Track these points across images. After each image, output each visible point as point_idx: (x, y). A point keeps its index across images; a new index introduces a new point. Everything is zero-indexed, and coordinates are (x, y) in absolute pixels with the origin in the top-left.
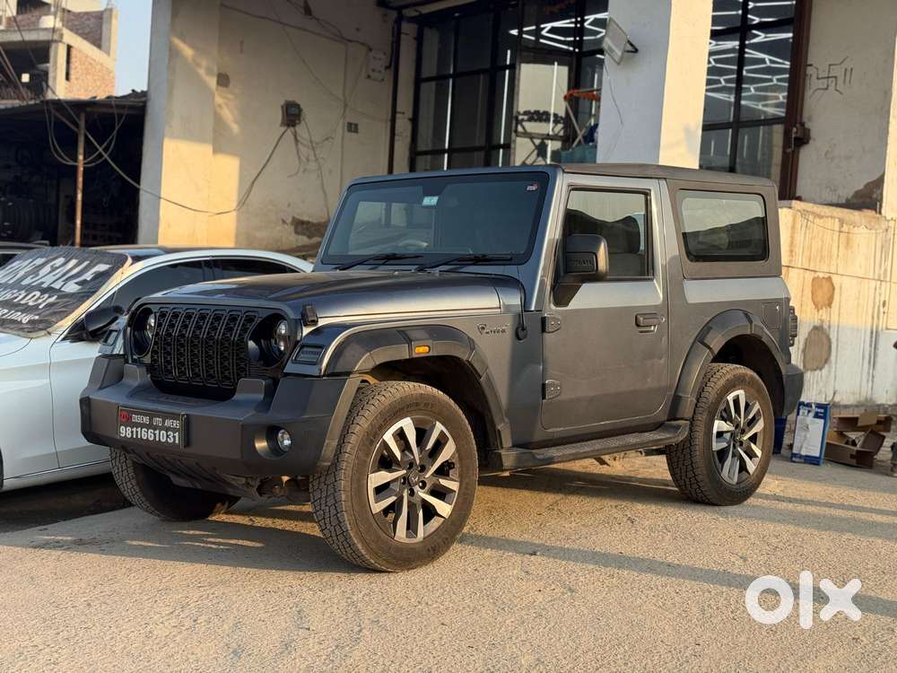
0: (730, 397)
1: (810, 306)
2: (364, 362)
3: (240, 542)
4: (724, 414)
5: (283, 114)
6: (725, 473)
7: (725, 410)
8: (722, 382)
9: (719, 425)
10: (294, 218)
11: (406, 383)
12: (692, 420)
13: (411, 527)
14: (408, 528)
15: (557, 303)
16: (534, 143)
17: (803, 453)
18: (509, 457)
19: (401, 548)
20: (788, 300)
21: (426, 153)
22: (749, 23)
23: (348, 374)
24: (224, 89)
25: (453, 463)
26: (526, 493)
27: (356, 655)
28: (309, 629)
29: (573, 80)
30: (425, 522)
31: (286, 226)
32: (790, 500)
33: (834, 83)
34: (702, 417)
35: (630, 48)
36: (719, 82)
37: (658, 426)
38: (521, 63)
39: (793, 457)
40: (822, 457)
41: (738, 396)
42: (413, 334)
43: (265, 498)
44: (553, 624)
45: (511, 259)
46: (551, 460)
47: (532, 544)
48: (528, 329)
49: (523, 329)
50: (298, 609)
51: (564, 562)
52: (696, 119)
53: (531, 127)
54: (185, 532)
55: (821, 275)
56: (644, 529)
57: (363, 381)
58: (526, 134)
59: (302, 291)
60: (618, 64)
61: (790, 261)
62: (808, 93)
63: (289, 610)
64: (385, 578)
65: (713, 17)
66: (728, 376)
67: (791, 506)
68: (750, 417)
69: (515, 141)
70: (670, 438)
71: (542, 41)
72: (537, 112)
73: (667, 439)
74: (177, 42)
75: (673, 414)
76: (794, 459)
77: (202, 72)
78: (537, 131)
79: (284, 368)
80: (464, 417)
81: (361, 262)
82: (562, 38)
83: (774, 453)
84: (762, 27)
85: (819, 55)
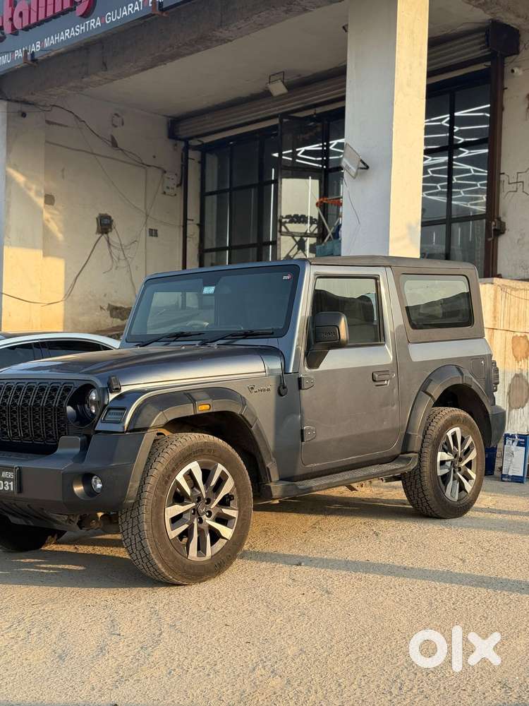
0: (449, 434)
1: (511, 359)
2: (158, 419)
3: (67, 567)
4: (446, 447)
5: (98, 225)
6: (448, 493)
7: (446, 443)
8: (442, 422)
9: (442, 456)
10: (109, 305)
11: (193, 434)
12: (420, 453)
13: (201, 548)
14: (199, 549)
15: (310, 367)
16: (295, 240)
17: (510, 474)
18: (277, 489)
19: (194, 565)
20: (491, 356)
21: (211, 250)
22: (455, 143)
23: (146, 429)
24: (51, 206)
25: (232, 496)
26: (295, 516)
27: (157, 654)
28: (120, 635)
29: (323, 192)
30: (212, 544)
31: (103, 311)
32: (500, 512)
33: (522, 187)
34: (428, 450)
35: (363, 166)
36: (436, 188)
37: (394, 459)
38: (281, 178)
39: (503, 478)
40: (526, 476)
41: (455, 433)
42: (196, 396)
43: (83, 531)
44: (313, 620)
45: (273, 333)
46: (310, 489)
47: (298, 556)
48: (287, 388)
49: (284, 388)
50: (112, 619)
51: (323, 570)
52: (416, 217)
53: (293, 227)
54: (22, 560)
55: (519, 334)
56: (386, 540)
57: (158, 434)
58: (288, 233)
59: (112, 364)
60: (354, 178)
61: (494, 324)
62: (502, 195)
63: (104, 620)
64: (181, 590)
65: (426, 139)
66: (447, 417)
67: (500, 517)
68: (466, 448)
69: (280, 239)
70: (404, 467)
71: (297, 161)
72: (296, 216)
73: (401, 468)
74: (11, 171)
75: (405, 449)
76: (503, 479)
77: (32, 194)
78: (296, 231)
79: (95, 427)
80: (240, 459)
81: (157, 339)
82: (314, 159)
83: (485, 475)
84: (466, 145)
85: (509, 166)
